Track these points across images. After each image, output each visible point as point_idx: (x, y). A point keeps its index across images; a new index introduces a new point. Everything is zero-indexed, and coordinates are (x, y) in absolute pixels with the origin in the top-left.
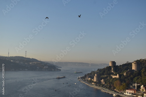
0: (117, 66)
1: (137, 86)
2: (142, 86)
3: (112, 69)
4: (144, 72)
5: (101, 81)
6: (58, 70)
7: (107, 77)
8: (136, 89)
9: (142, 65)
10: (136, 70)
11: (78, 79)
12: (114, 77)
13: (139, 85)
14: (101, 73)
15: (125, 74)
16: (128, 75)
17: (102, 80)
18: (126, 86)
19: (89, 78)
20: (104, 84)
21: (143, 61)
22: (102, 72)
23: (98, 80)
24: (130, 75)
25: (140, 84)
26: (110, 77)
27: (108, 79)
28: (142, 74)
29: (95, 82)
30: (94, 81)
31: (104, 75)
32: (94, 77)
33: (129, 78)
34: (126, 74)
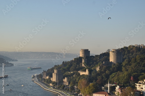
0: (92, 56)
1: (111, 87)
2: (117, 88)
3: (83, 61)
4: (126, 64)
5: (64, 80)
6: (9, 65)
7: (72, 74)
8: (109, 92)
9: (130, 54)
10: (115, 63)
11: (33, 78)
12: (82, 73)
13: (114, 85)
14: (65, 68)
15: (98, 69)
16: (103, 70)
17: (66, 78)
18: (93, 87)
19: (47, 76)
20: (68, 84)
21: (132, 49)
22: (67, 66)
23: (59, 79)
24: (105, 71)
25: (116, 84)
26: (76, 74)
27: (73, 78)
28: (123, 69)
29: (54, 83)
30: (53, 81)
31: (70, 71)
32: (53, 74)
33: (103, 74)
34: (100, 68)
